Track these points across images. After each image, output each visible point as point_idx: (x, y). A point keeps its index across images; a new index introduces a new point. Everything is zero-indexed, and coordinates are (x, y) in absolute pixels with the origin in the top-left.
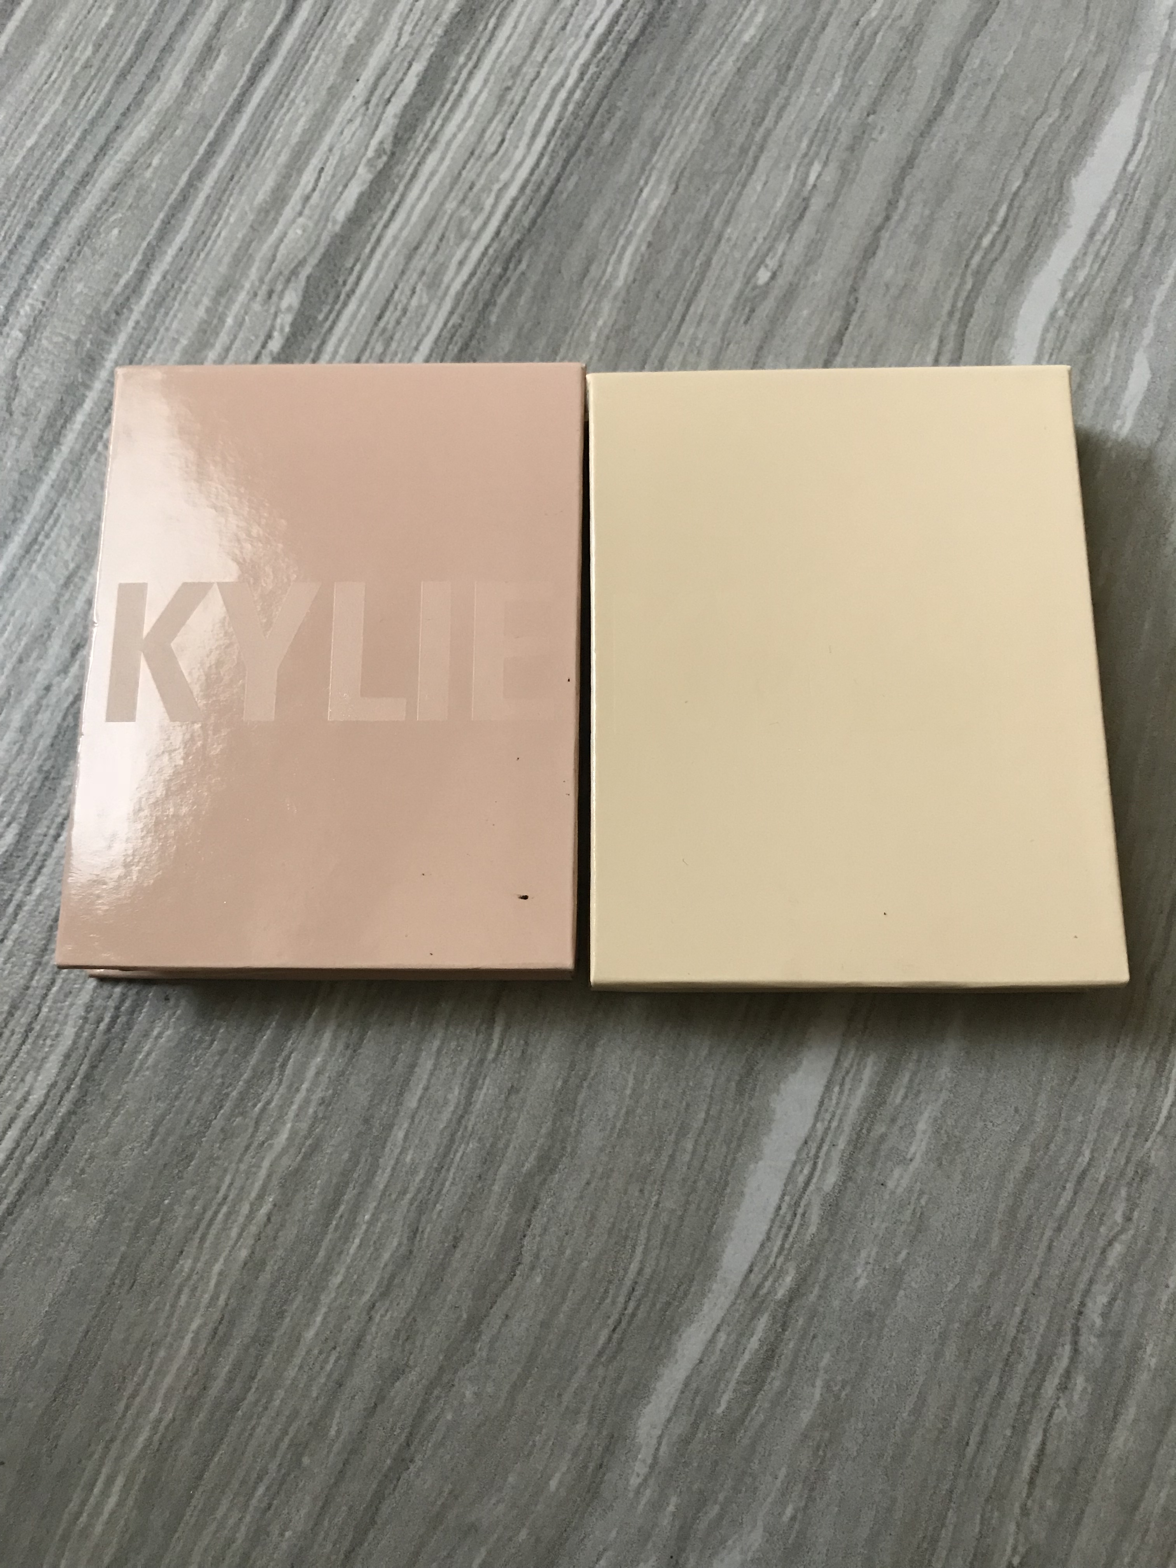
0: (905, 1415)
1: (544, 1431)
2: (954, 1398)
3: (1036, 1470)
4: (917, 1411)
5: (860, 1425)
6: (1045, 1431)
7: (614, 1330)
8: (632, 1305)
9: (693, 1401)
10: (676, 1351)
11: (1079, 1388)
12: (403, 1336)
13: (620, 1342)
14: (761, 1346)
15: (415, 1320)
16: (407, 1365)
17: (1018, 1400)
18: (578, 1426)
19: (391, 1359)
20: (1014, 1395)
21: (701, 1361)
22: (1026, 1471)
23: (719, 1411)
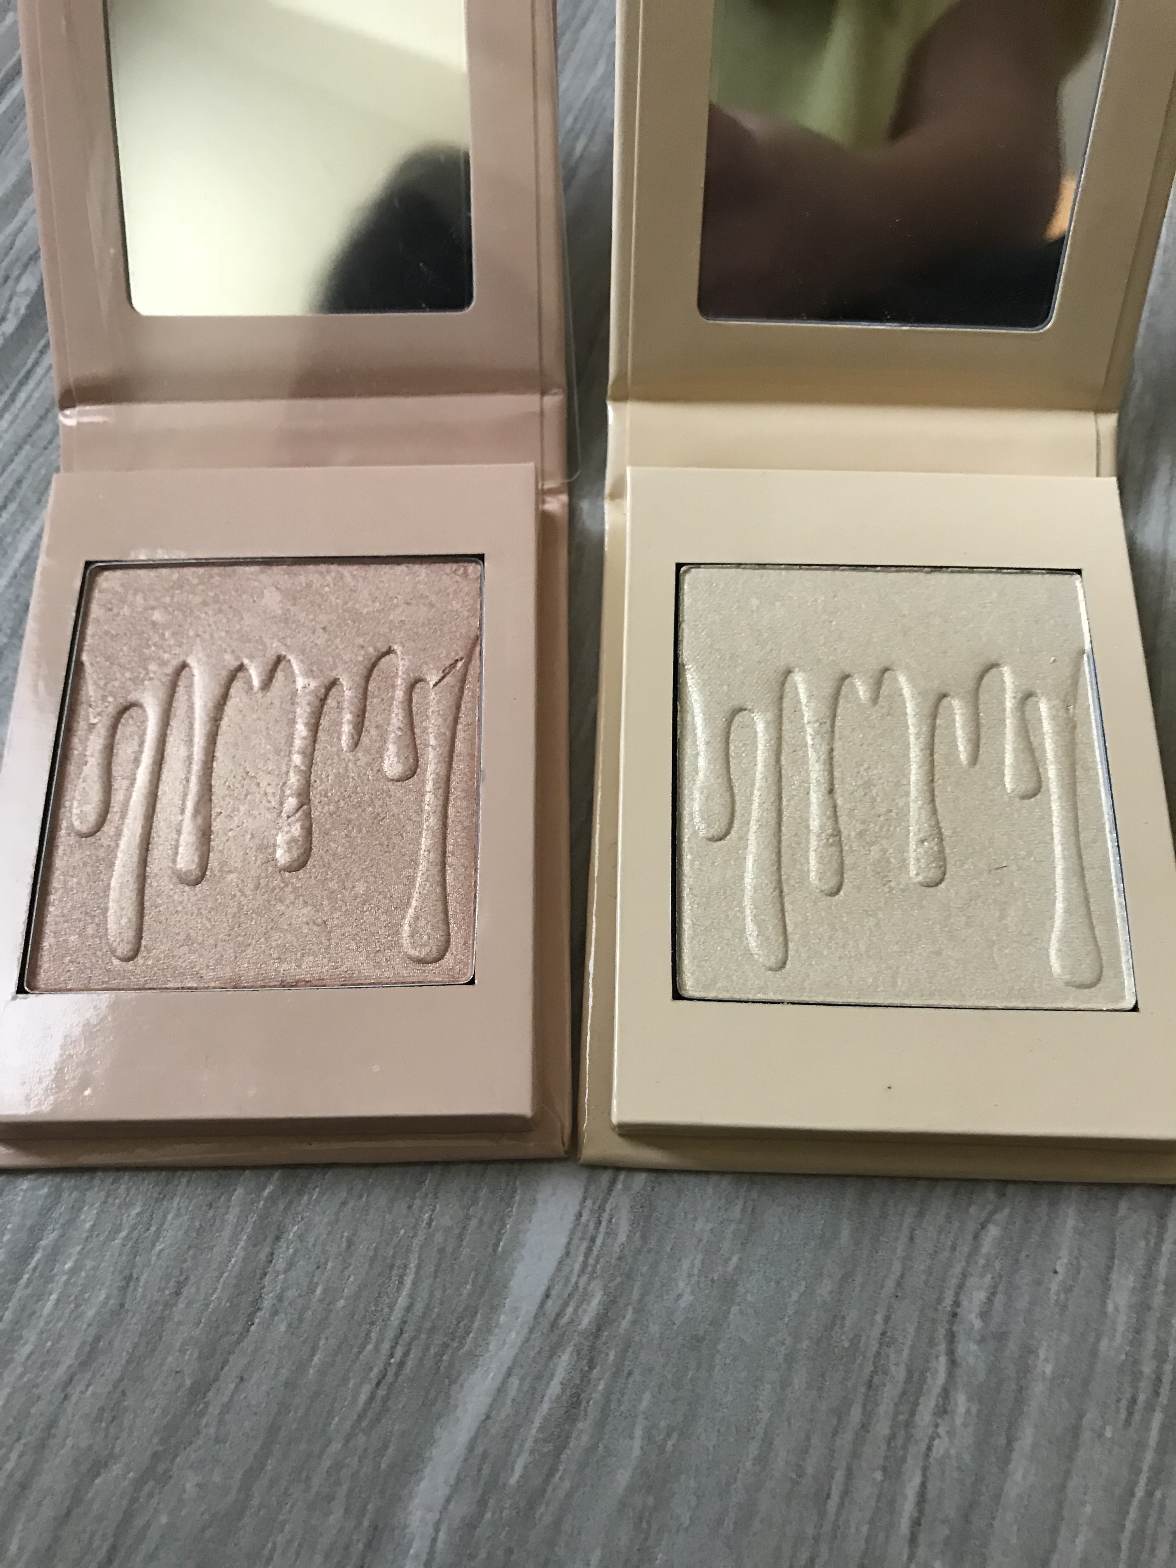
0: (749, 1464)
1: (287, 1527)
2: (808, 1438)
3: (916, 1523)
4: (762, 1460)
5: (692, 1483)
6: (925, 1470)
7: (378, 1384)
8: (399, 1352)
9: (480, 1470)
10: (456, 1407)
11: (961, 1409)
12: (107, 1415)
13: (386, 1398)
14: (563, 1391)
15: (124, 1393)
16: (111, 1455)
17: (887, 1431)
18: (331, 1518)
19: (90, 1448)
20: (882, 1428)
21: (488, 1417)
22: (904, 1526)
23: (513, 1481)
